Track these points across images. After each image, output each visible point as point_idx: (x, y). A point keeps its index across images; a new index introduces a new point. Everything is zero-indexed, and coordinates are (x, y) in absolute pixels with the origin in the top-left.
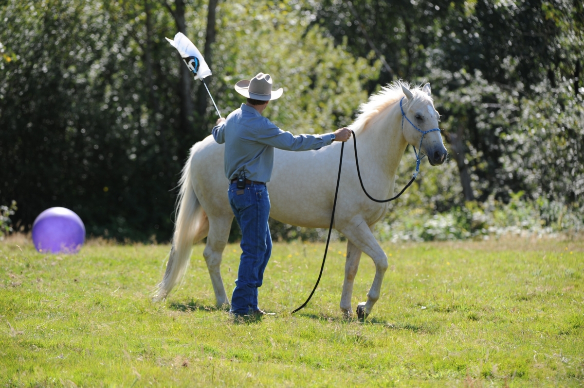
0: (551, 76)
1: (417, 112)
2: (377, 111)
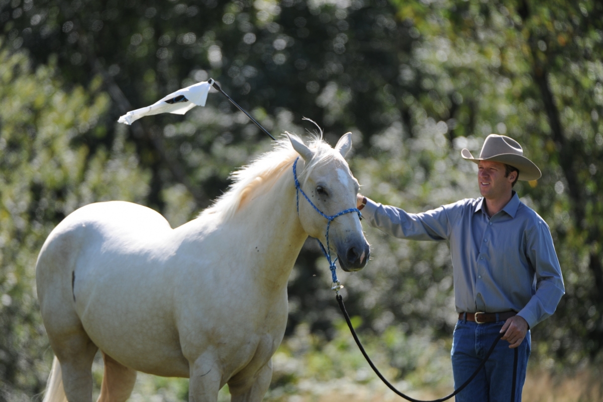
0: (407, 119)
1: (319, 181)
2: (259, 179)
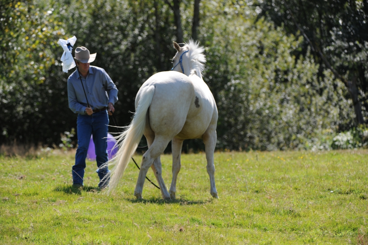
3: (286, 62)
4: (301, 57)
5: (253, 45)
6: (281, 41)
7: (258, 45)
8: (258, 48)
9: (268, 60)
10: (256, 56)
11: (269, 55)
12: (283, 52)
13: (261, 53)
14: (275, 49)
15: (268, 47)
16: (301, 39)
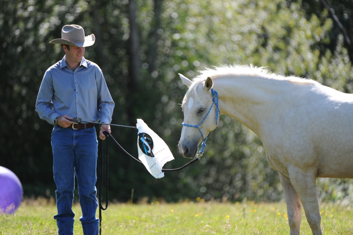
3: (303, 60)
4: (328, 53)
5: (251, 32)
6: (297, 26)
7: (259, 31)
8: (259, 36)
9: (276, 56)
10: (256, 51)
11: (276, 49)
12: (299, 44)
13: (264, 45)
14: (286, 39)
15: (275, 35)
16: (329, 24)
